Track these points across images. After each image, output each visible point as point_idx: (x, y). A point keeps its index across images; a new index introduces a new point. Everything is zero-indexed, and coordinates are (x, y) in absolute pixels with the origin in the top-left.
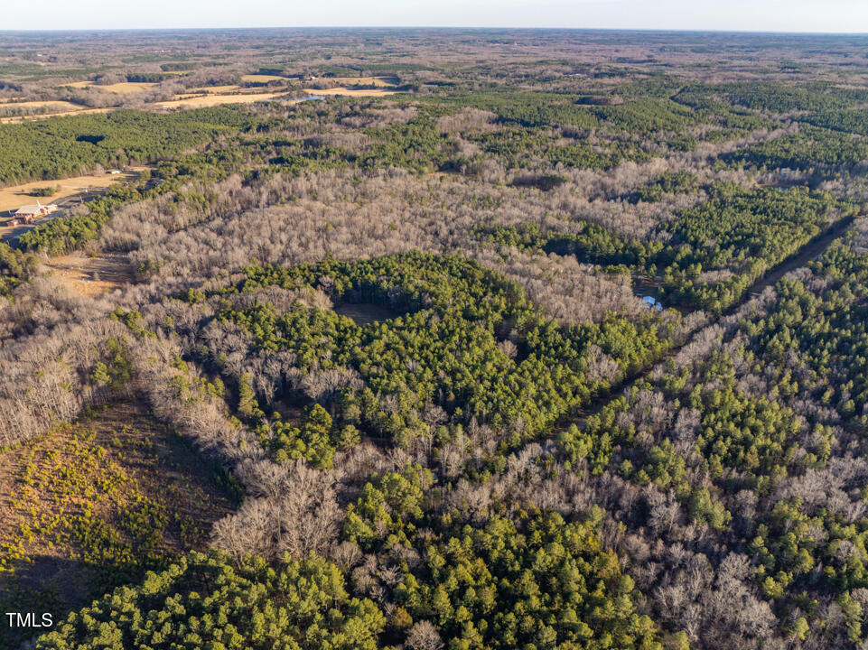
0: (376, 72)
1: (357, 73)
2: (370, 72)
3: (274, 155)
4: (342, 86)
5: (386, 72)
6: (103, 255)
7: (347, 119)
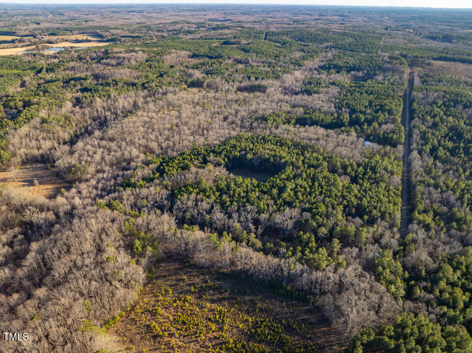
0: (81, 32)
1: (69, 33)
2: (77, 31)
3: (79, 87)
4: (66, 41)
5: (88, 31)
6: (23, 167)
7: (105, 61)
